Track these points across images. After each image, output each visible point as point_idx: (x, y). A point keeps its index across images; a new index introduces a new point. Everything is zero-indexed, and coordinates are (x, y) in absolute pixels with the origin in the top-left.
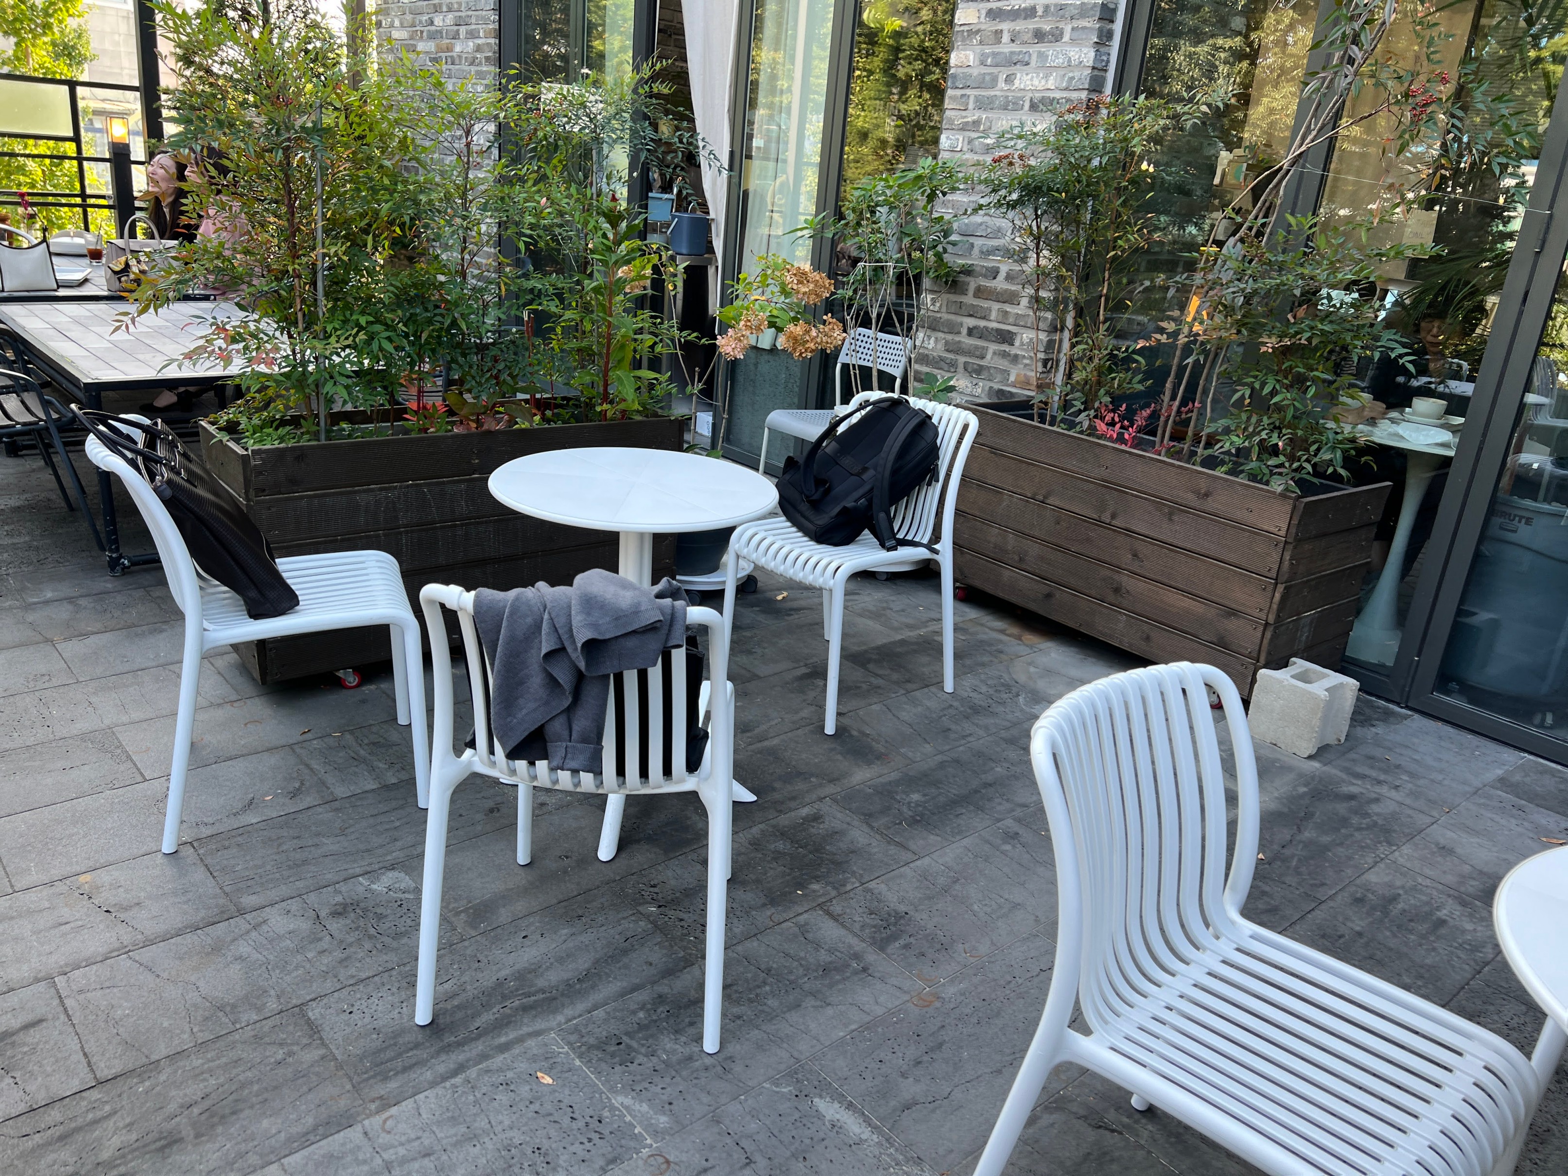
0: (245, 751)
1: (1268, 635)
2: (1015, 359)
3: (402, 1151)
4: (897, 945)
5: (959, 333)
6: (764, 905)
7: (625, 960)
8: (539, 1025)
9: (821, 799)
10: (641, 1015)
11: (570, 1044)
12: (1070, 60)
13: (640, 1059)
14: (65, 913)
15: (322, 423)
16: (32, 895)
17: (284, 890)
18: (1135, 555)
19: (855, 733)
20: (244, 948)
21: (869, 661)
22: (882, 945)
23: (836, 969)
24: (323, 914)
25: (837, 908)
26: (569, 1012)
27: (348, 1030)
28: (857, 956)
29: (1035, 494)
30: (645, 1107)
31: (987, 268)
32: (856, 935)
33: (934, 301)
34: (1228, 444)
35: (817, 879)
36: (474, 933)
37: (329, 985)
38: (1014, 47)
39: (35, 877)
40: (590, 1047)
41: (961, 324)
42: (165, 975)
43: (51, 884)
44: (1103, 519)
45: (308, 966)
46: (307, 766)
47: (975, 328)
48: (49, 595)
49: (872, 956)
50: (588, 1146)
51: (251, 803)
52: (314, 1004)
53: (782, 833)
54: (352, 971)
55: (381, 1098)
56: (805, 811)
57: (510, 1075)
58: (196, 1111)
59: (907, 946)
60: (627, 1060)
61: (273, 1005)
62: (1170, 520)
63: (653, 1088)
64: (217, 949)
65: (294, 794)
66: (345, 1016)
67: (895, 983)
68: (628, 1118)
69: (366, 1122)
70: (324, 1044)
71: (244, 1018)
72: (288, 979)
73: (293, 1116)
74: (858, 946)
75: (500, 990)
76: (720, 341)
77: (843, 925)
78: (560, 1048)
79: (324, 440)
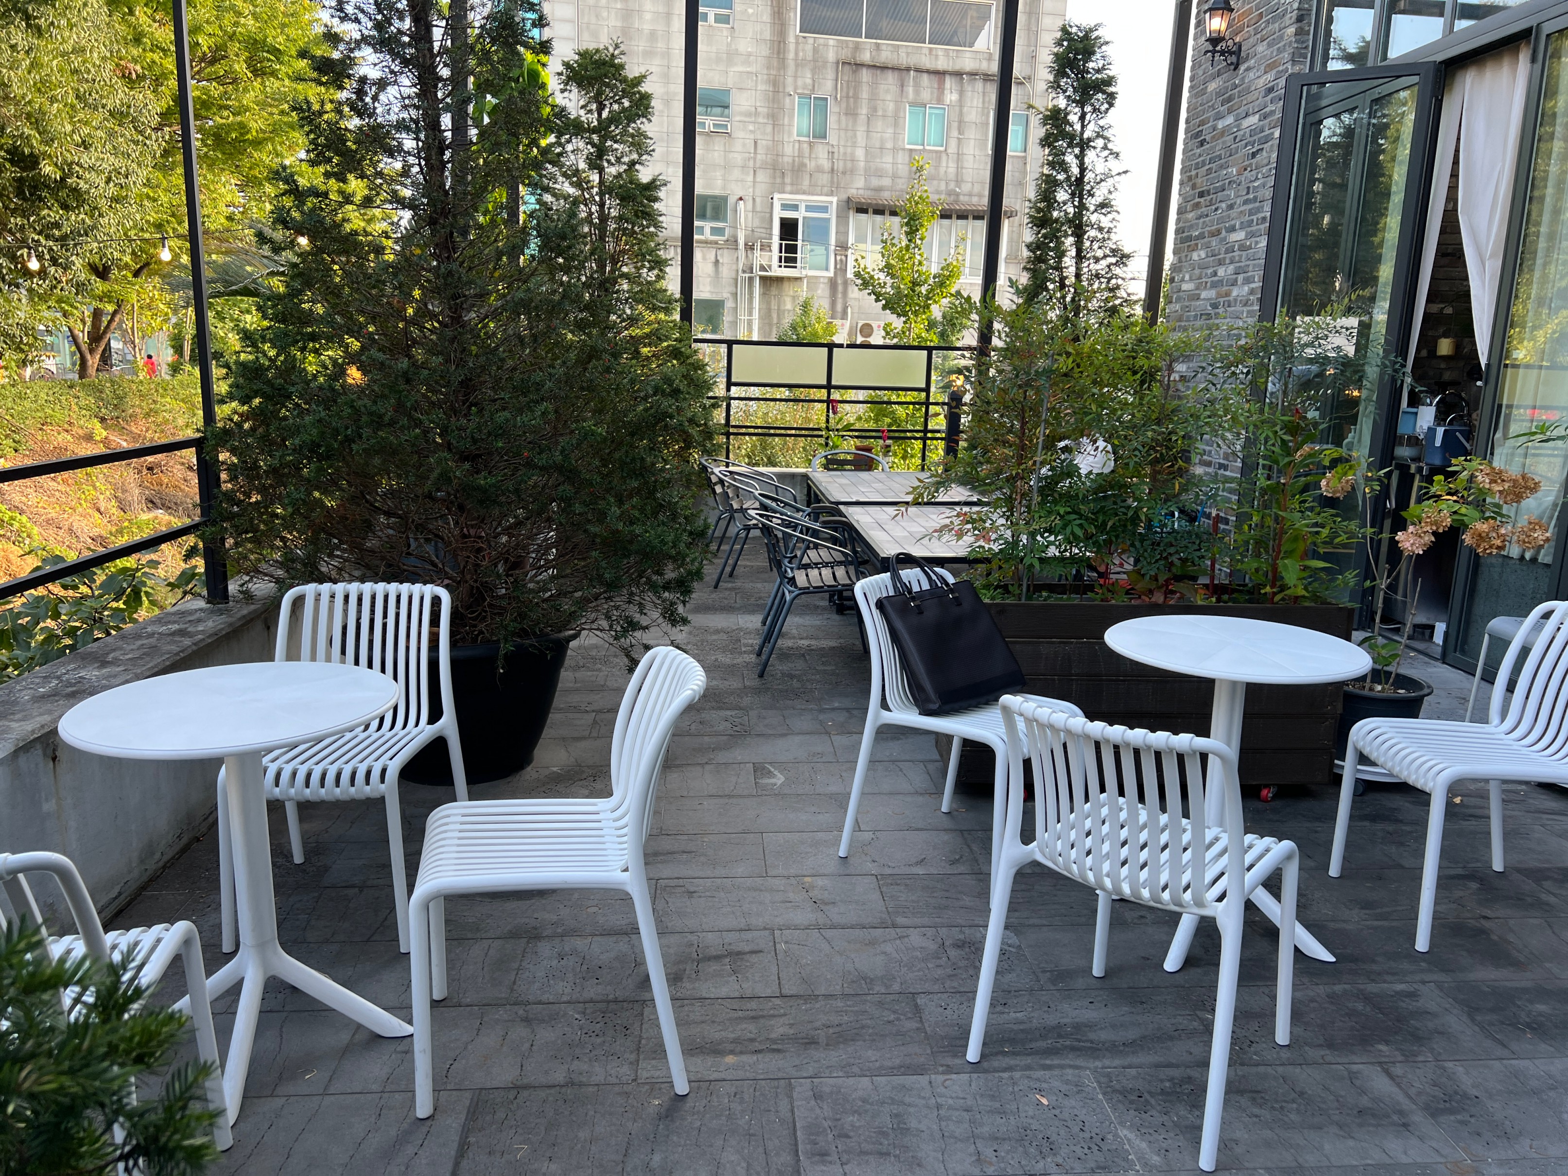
3: (950, 1101)
4: (1452, 1118)
6: (1321, 1046)
7: (1170, 1044)
8: (1080, 1062)
9: (1424, 982)
10: (1167, 1084)
11: (1098, 1082)
13: (1154, 1113)
14: (791, 896)
15: (1025, 590)
16: (776, 881)
17: (926, 921)
19: (1495, 938)
20: (889, 948)
22: (1434, 1112)
23: (1374, 1115)
24: (947, 943)
25: (1398, 1070)
26: (1107, 1062)
27: (940, 1019)
28: (1401, 1113)
30: (1144, 1145)
32: (1410, 1098)
35: (1387, 1043)
36: (1052, 988)
39: (780, 871)
40: (1115, 1091)
42: (837, 948)
43: (788, 878)
45: (926, 971)
46: (969, 846)
48: (836, 705)
49: (1418, 1117)
50: (1086, 1151)
51: (922, 860)
52: (923, 996)
53: (1367, 998)
54: (955, 984)
55: (948, 1066)
56: (1400, 987)
57: (1044, 1085)
58: (831, 1031)
59: (1464, 1123)
60: (1143, 1109)
61: (896, 987)
63: (1156, 1135)
64: (872, 943)
65: (953, 863)
66: (941, 1010)
67: (1434, 1145)
68: (1127, 1147)
69: (933, 1076)
70: (921, 1021)
71: (877, 989)
72: (911, 975)
73: (888, 1056)
74: (1406, 1104)
75: (1058, 1030)
76: (1400, 536)
77: (1398, 1085)
78: (1090, 1082)
79: (1023, 601)
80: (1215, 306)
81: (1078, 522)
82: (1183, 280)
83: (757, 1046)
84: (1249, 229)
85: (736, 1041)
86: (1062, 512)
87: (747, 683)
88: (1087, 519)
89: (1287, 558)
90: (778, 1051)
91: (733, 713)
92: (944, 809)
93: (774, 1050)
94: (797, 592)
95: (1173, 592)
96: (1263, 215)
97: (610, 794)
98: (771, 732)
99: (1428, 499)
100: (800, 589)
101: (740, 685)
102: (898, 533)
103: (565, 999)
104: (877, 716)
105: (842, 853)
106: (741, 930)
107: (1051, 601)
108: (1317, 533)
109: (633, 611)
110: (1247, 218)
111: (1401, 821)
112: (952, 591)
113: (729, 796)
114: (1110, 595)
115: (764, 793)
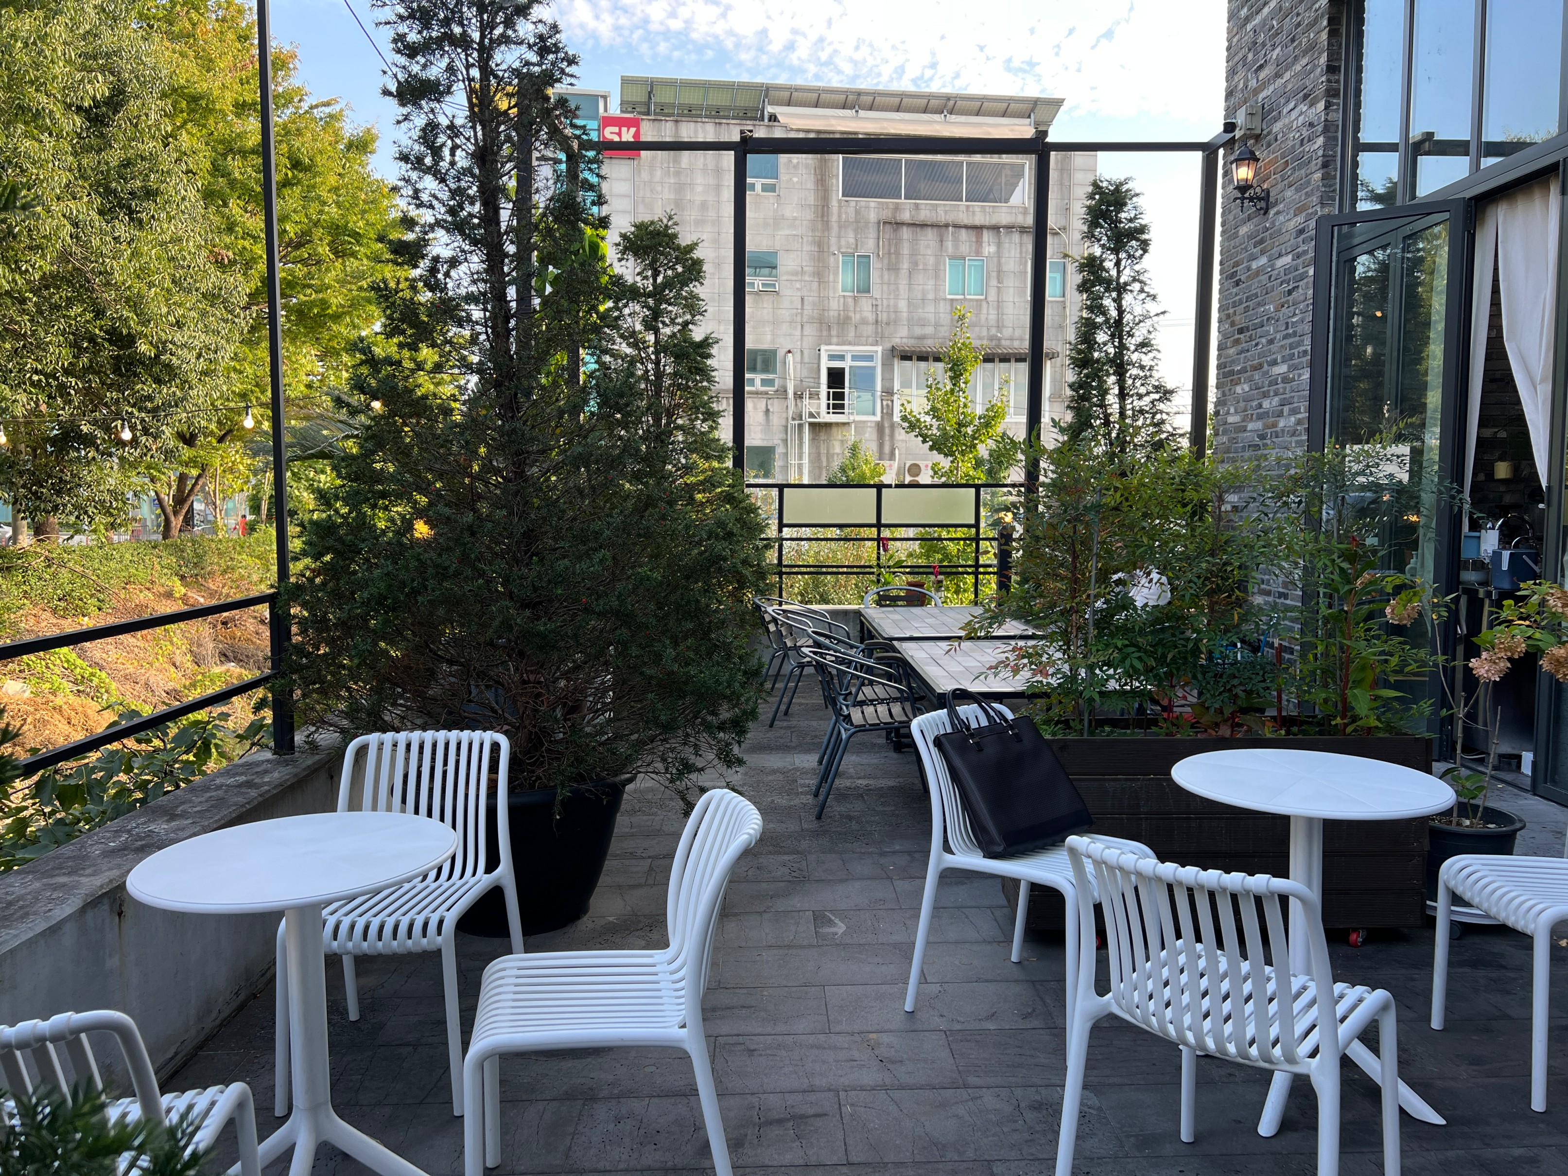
0: (998, 977)
14: (856, 1054)
15: (1086, 725)
16: (840, 1038)
17: (999, 1080)
20: (961, 1111)
24: (1023, 1105)
36: (1137, 1154)
37: (1014, 1155)
39: (844, 1027)
42: (905, 1111)
43: (853, 1034)
45: (1002, 1136)
46: (1042, 999)
48: (897, 847)
51: (993, 1015)
52: (999, 1163)
54: (1033, 1150)
56: (1518, 1152)
61: (970, 1154)
64: (943, 1105)
65: (1026, 1017)
71: (949, 1156)
72: (986, 1140)
76: (1474, 663)
79: (1085, 737)
80: (1262, 437)
81: (1137, 655)
82: (1228, 413)
84: (1291, 362)
86: (1120, 646)
87: (805, 826)
88: (1146, 652)
89: (1356, 687)
91: (791, 857)
92: (1014, 958)
94: (853, 730)
95: (1240, 725)
96: (1304, 348)
97: (666, 945)
98: (830, 878)
99: (1499, 624)
100: (856, 727)
101: (798, 828)
102: (954, 668)
103: (622, 1166)
104: (939, 860)
105: (908, 1007)
106: (804, 1091)
107: (1114, 736)
108: (1386, 661)
109: (688, 753)
110: (1288, 351)
111: (1504, 967)
112: (1011, 727)
113: (789, 947)
114: (1174, 729)
115: (825, 942)
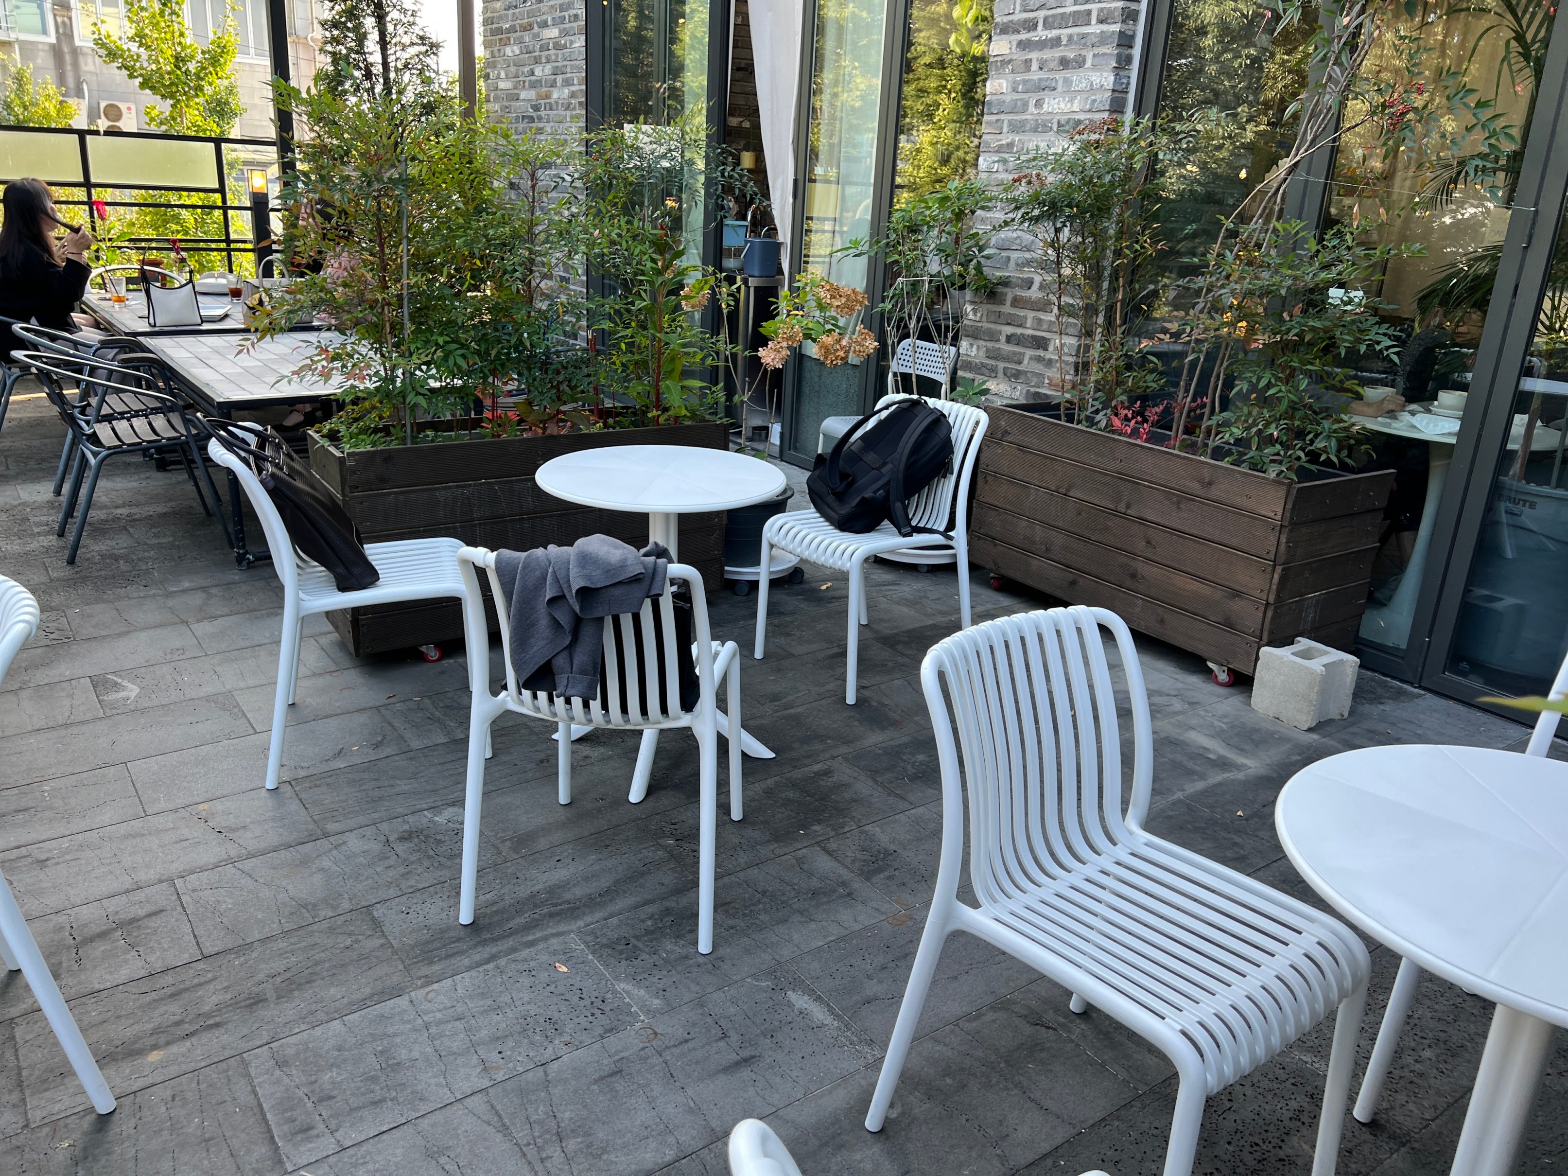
0: (339, 711)
1: (1270, 614)
2: (1049, 363)
3: (439, 1015)
4: (882, 876)
5: (998, 340)
6: (769, 841)
7: (641, 880)
8: (562, 928)
9: (833, 758)
10: (649, 923)
11: (586, 943)
12: (1092, 85)
13: (644, 956)
14: (185, 832)
15: (409, 431)
16: (160, 819)
17: (362, 820)
18: (1148, 542)
19: (875, 704)
20: (326, 863)
21: (899, 642)
22: (868, 875)
23: (824, 893)
24: (391, 839)
25: (833, 845)
26: (588, 919)
27: (404, 926)
28: (844, 884)
29: (1058, 487)
30: (642, 992)
31: (1022, 279)
32: (846, 867)
33: (975, 311)
34: (1227, 435)
35: (819, 822)
36: (515, 857)
37: (392, 892)
38: (1043, 75)
39: (163, 805)
40: (603, 946)
41: (1000, 332)
42: (262, 880)
43: (176, 810)
44: (1119, 509)
45: (376, 877)
46: (390, 724)
47: (1012, 335)
48: (186, 585)
49: (858, 885)
50: (591, 1018)
51: (340, 752)
52: (378, 906)
53: (794, 785)
54: (412, 882)
55: (427, 976)
57: (532, 964)
58: (279, 979)
59: (890, 878)
60: (633, 956)
61: (346, 905)
62: (1179, 508)
63: (651, 978)
64: (305, 862)
65: (377, 746)
66: (404, 915)
67: (875, 905)
68: (627, 1000)
69: (413, 994)
70: (384, 935)
71: (322, 914)
72: (360, 887)
73: (355, 987)
74: (847, 876)
75: (532, 901)
76: (761, 352)
77: (836, 859)
78: (577, 945)
79: (409, 444)
80: (536, 108)
82: (498, 77)
83: (188, 1028)
84: (562, 26)
85: (155, 1032)
87: (54, 575)
88: (469, 348)
89: (667, 378)
90: (217, 1025)
93: (211, 1027)
94: (105, 453)
95: (564, 421)
96: (574, 12)
98: (104, 633)
100: (109, 448)
101: (44, 579)
102: (228, 368)
106: (128, 891)
113: (66, 726)
114: (500, 429)
115: (114, 711)
